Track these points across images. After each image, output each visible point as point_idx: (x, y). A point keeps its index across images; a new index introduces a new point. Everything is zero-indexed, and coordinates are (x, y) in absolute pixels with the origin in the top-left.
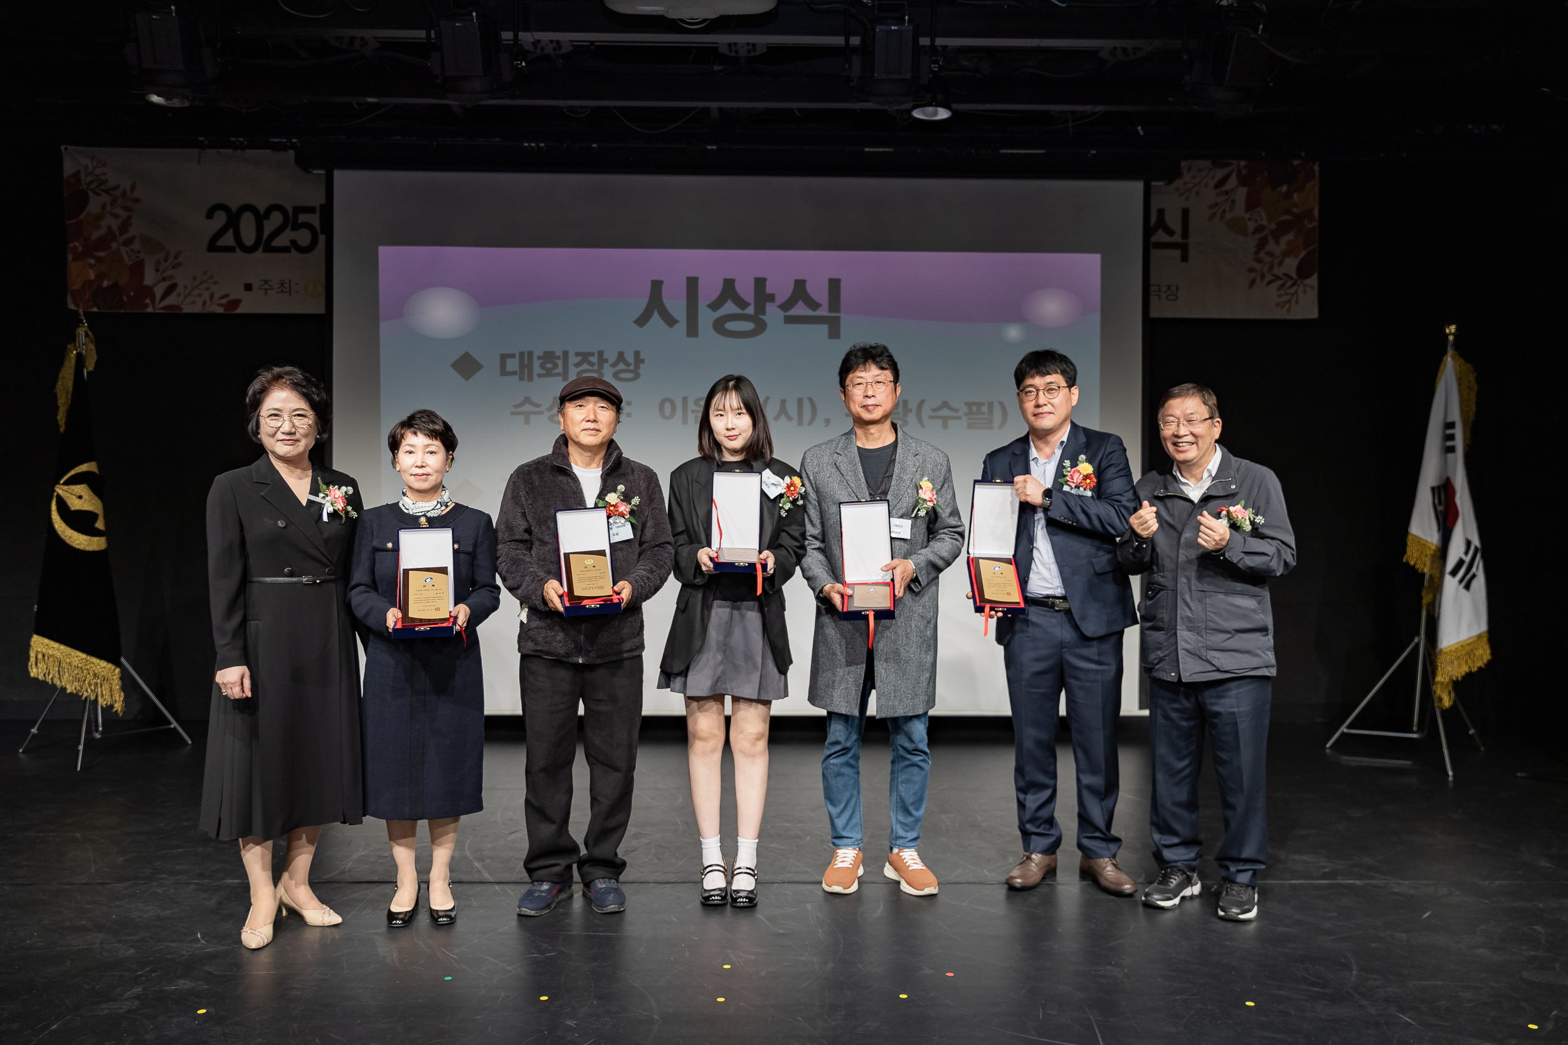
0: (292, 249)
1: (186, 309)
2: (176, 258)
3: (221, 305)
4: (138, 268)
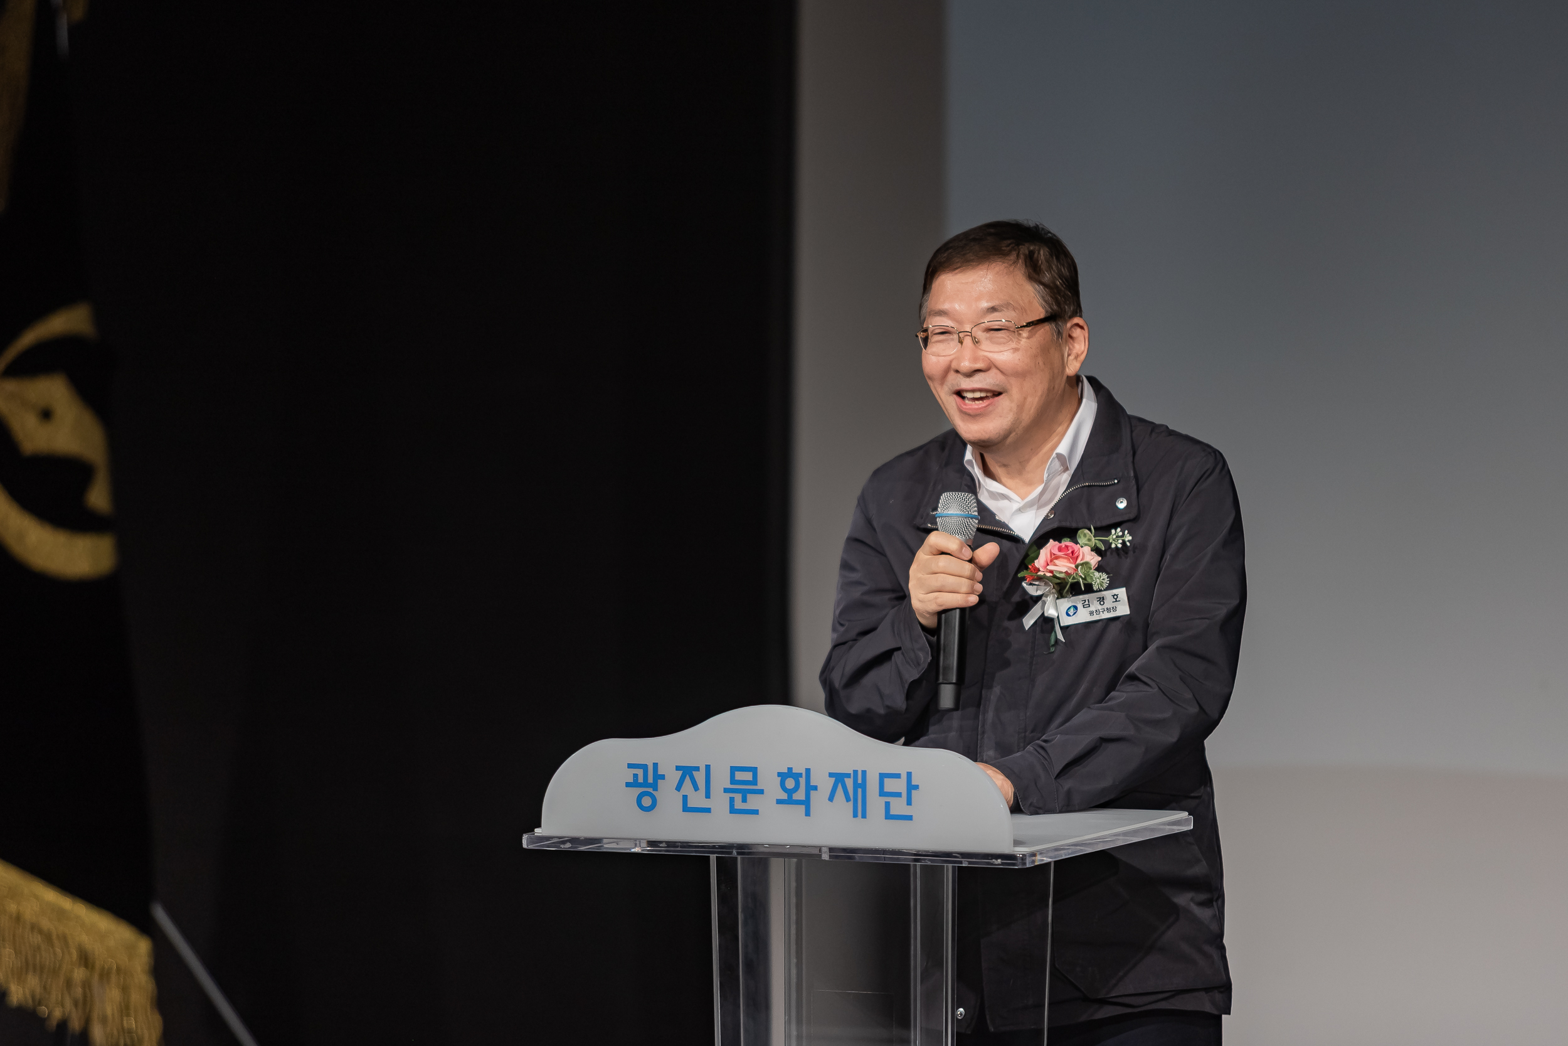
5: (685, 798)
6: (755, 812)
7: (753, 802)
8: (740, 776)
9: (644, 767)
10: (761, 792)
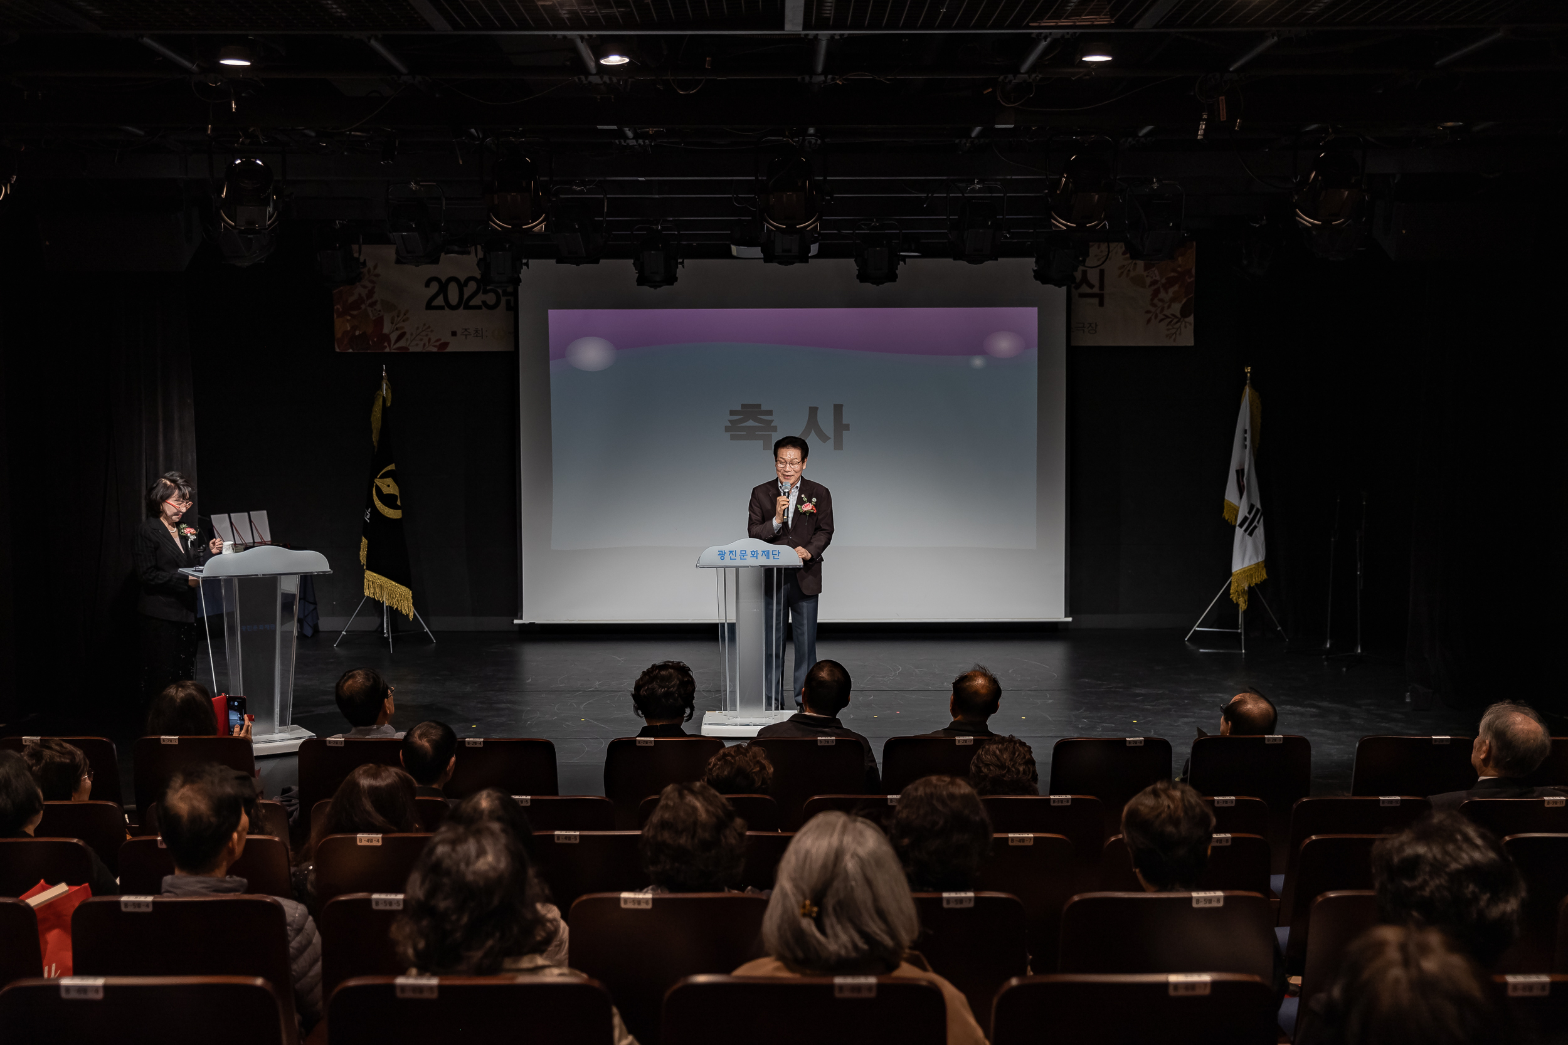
0: (483, 307)
1: (412, 349)
2: (405, 315)
3: (435, 346)
4: (379, 322)
5: (731, 557)
7: (745, 557)
8: (742, 552)
9: (722, 551)
10: (747, 555)
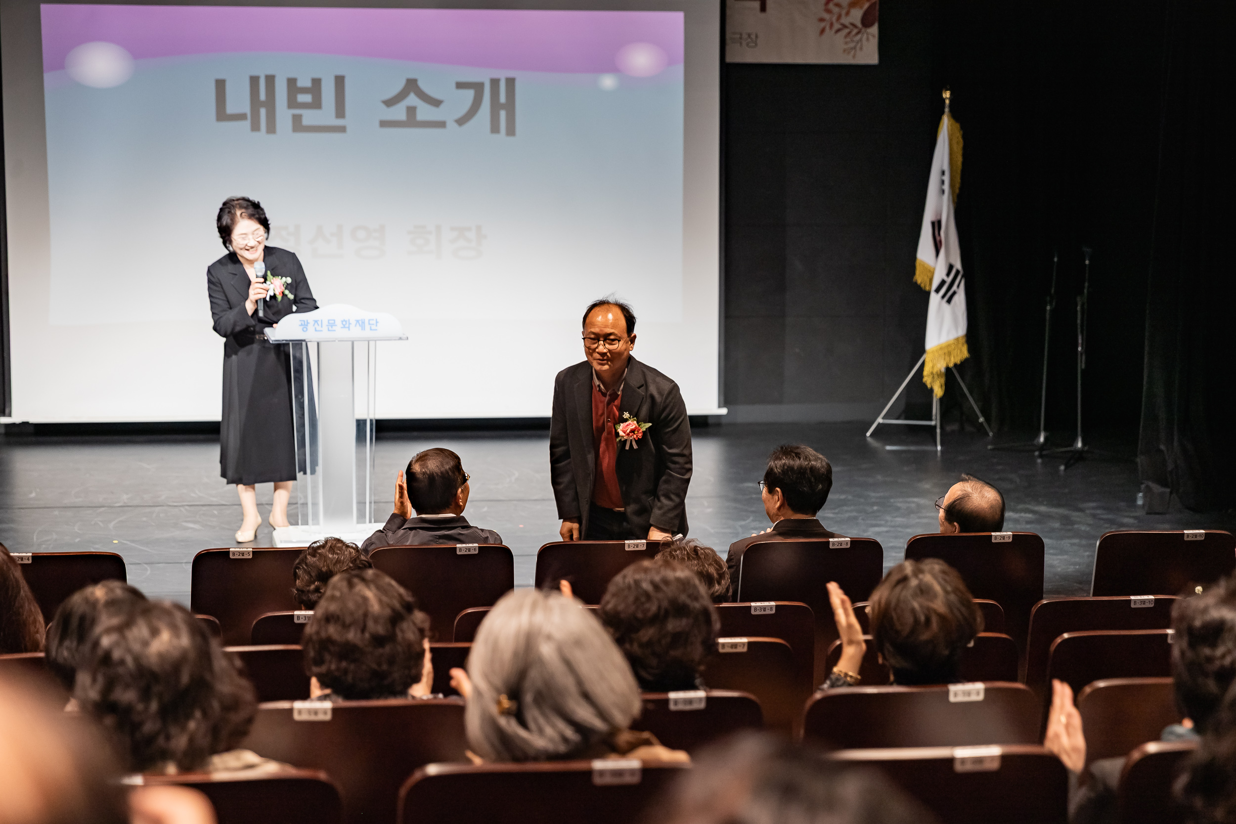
5: (315, 328)
6: (335, 331)
7: (334, 328)
8: (330, 322)
9: (304, 321)
10: (336, 325)
